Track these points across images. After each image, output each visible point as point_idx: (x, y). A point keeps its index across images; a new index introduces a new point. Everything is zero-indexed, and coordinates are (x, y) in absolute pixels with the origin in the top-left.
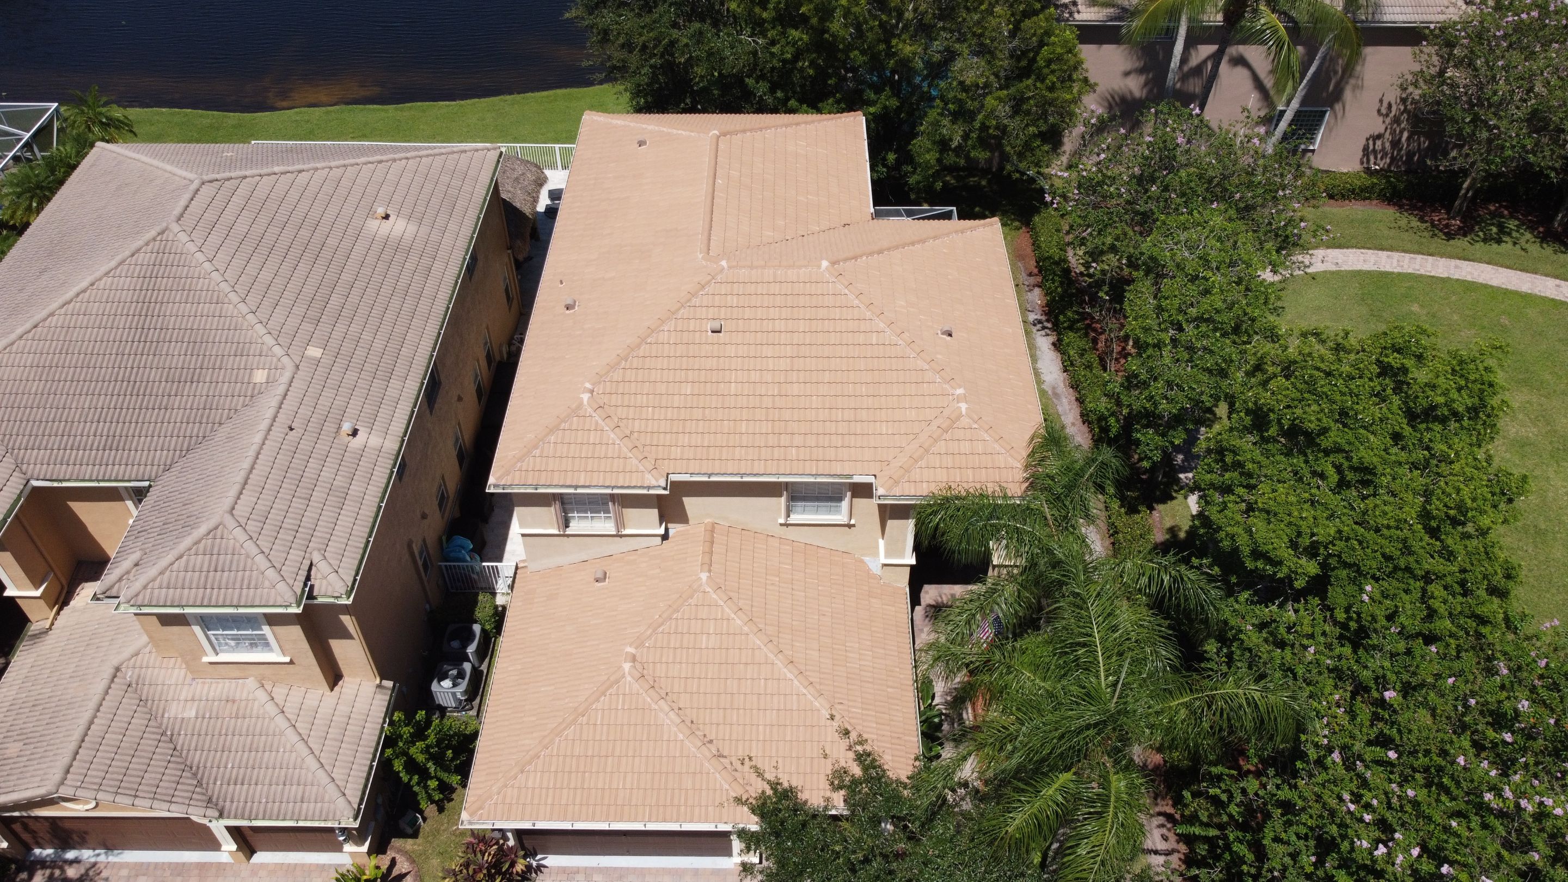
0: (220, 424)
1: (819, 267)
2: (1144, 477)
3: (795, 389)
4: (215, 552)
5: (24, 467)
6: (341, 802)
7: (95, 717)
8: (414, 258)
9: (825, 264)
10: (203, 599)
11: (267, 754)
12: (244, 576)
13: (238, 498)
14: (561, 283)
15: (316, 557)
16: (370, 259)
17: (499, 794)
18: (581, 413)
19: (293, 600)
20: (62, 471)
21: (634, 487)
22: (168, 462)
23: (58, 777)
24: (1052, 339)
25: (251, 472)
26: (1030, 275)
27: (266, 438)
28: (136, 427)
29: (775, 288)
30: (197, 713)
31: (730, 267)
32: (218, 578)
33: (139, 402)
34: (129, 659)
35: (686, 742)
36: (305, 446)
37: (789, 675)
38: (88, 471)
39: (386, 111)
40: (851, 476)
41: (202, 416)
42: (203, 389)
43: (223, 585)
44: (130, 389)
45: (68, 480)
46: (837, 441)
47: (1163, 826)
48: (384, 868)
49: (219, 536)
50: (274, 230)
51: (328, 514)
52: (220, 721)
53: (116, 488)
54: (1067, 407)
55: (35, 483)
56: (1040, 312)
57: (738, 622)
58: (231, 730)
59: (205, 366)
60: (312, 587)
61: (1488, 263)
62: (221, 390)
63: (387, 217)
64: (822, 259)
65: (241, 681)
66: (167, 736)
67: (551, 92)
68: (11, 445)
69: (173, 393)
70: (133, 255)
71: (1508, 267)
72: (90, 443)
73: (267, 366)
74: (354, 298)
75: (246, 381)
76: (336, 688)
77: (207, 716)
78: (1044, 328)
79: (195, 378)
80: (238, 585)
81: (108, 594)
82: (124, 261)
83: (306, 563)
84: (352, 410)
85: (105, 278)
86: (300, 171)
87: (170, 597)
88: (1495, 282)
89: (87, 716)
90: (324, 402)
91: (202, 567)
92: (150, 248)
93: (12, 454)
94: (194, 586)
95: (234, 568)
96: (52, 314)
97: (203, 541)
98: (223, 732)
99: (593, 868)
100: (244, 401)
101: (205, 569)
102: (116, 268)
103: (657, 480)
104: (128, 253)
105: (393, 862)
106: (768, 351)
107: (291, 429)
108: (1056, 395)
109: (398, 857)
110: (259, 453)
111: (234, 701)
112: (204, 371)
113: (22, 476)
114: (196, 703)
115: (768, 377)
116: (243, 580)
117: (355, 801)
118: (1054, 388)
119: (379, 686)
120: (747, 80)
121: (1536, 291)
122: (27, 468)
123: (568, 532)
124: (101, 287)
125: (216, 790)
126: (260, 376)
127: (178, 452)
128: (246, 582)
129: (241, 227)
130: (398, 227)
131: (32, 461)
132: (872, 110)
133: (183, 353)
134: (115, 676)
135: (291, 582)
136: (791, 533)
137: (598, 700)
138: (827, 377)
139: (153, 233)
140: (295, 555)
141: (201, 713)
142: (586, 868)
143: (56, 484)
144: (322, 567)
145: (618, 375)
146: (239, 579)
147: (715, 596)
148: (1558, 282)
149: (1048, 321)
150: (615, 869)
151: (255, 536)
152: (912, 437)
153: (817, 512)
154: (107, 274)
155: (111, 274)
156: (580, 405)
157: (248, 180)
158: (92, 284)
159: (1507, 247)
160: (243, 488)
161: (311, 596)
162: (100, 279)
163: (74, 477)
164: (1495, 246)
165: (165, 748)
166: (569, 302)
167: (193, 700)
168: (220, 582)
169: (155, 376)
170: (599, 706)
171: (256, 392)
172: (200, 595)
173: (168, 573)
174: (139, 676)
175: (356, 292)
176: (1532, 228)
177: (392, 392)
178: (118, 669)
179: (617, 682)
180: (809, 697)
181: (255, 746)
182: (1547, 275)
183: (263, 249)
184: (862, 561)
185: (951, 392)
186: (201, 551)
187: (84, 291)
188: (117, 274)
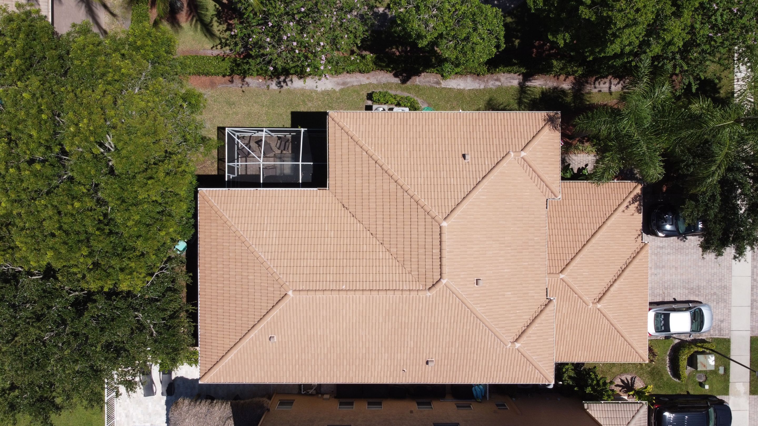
2: (409, 49)
14: (403, 370)
24: (295, 78)
26: (232, 82)
47: (599, 83)
54: (354, 79)
56: (269, 82)
78: (285, 81)
108: (344, 84)
118: (338, 84)
149: (278, 78)
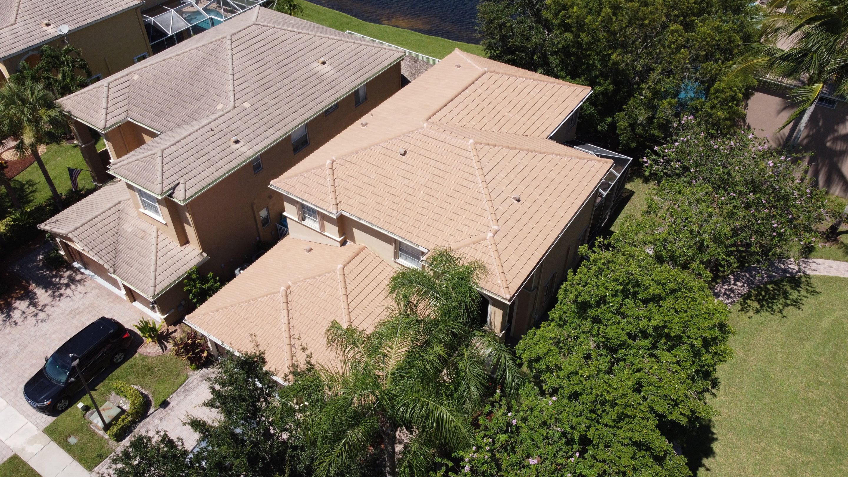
0: (196, 120)
1: (468, 142)
3: (421, 195)
4: (148, 163)
5: (129, 111)
6: (152, 289)
7: (100, 215)
8: (323, 84)
9: (471, 141)
11: (142, 257)
12: (151, 176)
13: (170, 147)
14: (372, 115)
15: (182, 181)
16: (302, 78)
17: (203, 315)
18: (323, 168)
19: (160, 193)
20: (139, 118)
21: (324, 210)
22: (171, 128)
23: (71, 229)
25: (183, 139)
27: (199, 129)
30: (132, 231)
32: (143, 174)
34: (125, 201)
35: (284, 333)
36: (212, 139)
38: (146, 121)
39: (421, 36)
40: (417, 245)
41: (192, 115)
43: (143, 177)
44: (177, 95)
45: (139, 122)
46: (423, 227)
48: (170, 331)
50: (269, 52)
51: (201, 168)
52: (137, 237)
57: (341, 293)
58: (137, 243)
59: (205, 96)
60: (173, 193)
62: (204, 107)
63: (324, 63)
64: (472, 138)
65: (152, 226)
66: (118, 234)
69: (189, 102)
70: (209, 44)
73: (225, 103)
74: (281, 91)
75: (214, 106)
76: (184, 246)
77: (134, 234)
79: (199, 99)
80: (147, 179)
83: (177, 182)
84: (243, 134)
85: (195, 50)
86: (300, 33)
87: (125, 174)
89: (97, 213)
90: (235, 126)
96: (171, 58)
98: (135, 242)
100: (209, 114)
101: (142, 168)
104: (208, 42)
105: (175, 331)
106: (420, 173)
107: (212, 130)
109: (179, 330)
110: (192, 134)
111: (145, 232)
113: (126, 115)
114: (134, 227)
115: (412, 184)
117: (157, 291)
119: (201, 254)
120: (550, 57)
122: (130, 113)
123: (303, 223)
125: (119, 262)
126: (220, 106)
127: (176, 126)
128: (150, 179)
129: (256, 46)
130: (327, 69)
131: (133, 111)
133: (201, 88)
134: (117, 204)
135: (164, 186)
137: (263, 297)
138: (438, 195)
139: (220, 37)
140: (175, 177)
143: (135, 122)
144: (181, 187)
145: (348, 159)
146: (149, 177)
147: (338, 277)
151: (165, 163)
152: (458, 239)
155: (198, 49)
156: (324, 165)
158: (190, 51)
160: (175, 144)
161: (170, 195)
162: (193, 49)
163: (141, 122)
165: (113, 239)
166: (366, 124)
167: (134, 225)
170: (262, 300)
171: (215, 112)
172: (134, 178)
174: (124, 209)
175: (285, 88)
177: (267, 133)
178: (119, 203)
179: (275, 293)
181: (141, 252)
183: (258, 58)
185: (492, 226)
186: (144, 161)
187: (186, 52)
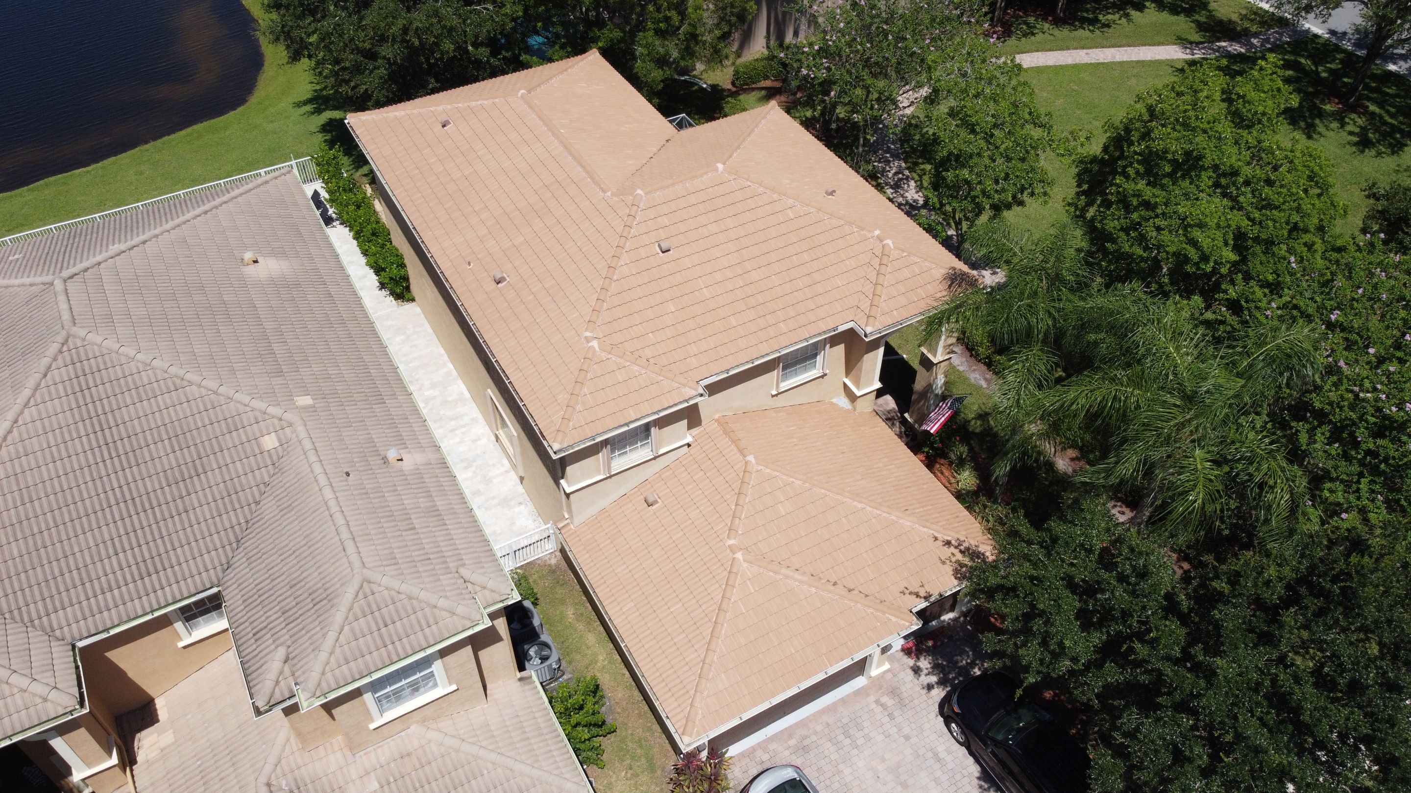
0: (257, 503)
1: (717, 170)
3: (755, 275)
4: (375, 608)
5: (58, 633)
9: (720, 166)
10: (389, 656)
11: (473, 782)
12: (417, 619)
13: (359, 552)
14: (469, 264)
16: (275, 303)
19: (479, 617)
20: (106, 618)
21: (677, 404)
22: (224, 561)
25: (349, 526)
27: (334, 491)
28: (164, 542)
29: (692, 199)
30: (379, 782)
31: (646, 194)
32: (393, 632)
33: (151, 516)
34: (274, 770)
36: (371, 485)
37: (860, 506)
38: (136, 606)
40: (836, 328)
41: (232, 503)
42: (215, 477)
43: (403, 635)
44: (131, 508)
45: (118, 625)
46: (811, 305)
49: (369, 592)
51: (441, 534)
52: (406, 777)
53: (165, 615)
55: (81, 644)
57: (798, 482)
58: (424, 780)
59: (203, 454)
61: (1038, 51)
62: (236, 471)
63: (256, 261)
65: (403, 734)
67: (183, 133)
68: (26, 619)
69: (184, 493)
70: (45, 376)
71: (1050, 50)
72: (120, 578)
73: (272, 430)
75: (257, 451)
77: (392, 780)
79: (200, 470)
80: (417, 628)
81: (272, 702)
82: (39, 385)
83: (461, 582)
85: (26, 411)
86: (144, 243)
87: (355, 670)
88: (1051, 63)
91: (370, 629)
92: (60, 361)
93: (33, 626)
94: (373, 649)
95: (403, 614)
97: (356, 605)
98: (418, 785)
99: (763, 741)
100: (268, 472)
101: (374, 628)
102: (33, 395)
103: (696, 390)
104: (38, 376)
106: (716, 252)
107: (348, 475)
110: (340, 507)
111: (409, 754)
112: (204, 459)
113: (62, 642)
114: (372, 774)
115: (729, 274)
116: (419, 622)
119: (521, 679)
121: (1078, 61)
122: (62, 633)
123: (613, 471)
124: (29, 420)
126: (270, 442)
127: (228, 548)
128: (423, 622)
129: (138, 311)
130: (272, 266)
131: (64, 623)
132: (600, 44)
133: (169, 451)
136: (780, 402)
139: (54, 348)
141: (384, 781)
142: (758, 744)
143: (104, 636)
144: (476, 580)
146: (415, 622)
147: (768, 471)
148: (1085, 51)
150: (782, 732)
151: (402, 578)
152: (862, 280)
153: (796, 374)
154: (26, 405)
155: (32, 403)
157: (103, 265)
158: (16, 421)
159: (1040, 37)
160: (355, 542)
162: (22, 413)
163: (125, 618)
164: (1033, 38)
166: (498, 276)
167: (368, 773)
168: (397, 633)
169: (153, 485)
171: (275, 458)
172: (385, 655)
173: (338, 650)
174: (296, 780)
176: (1045, 19)
180: (885, 515)
181: (457, 782)
182: (1076, 48)
184: (832, 404)
185: (870, 235)
186: (360, 614)
188: (39, 400)
